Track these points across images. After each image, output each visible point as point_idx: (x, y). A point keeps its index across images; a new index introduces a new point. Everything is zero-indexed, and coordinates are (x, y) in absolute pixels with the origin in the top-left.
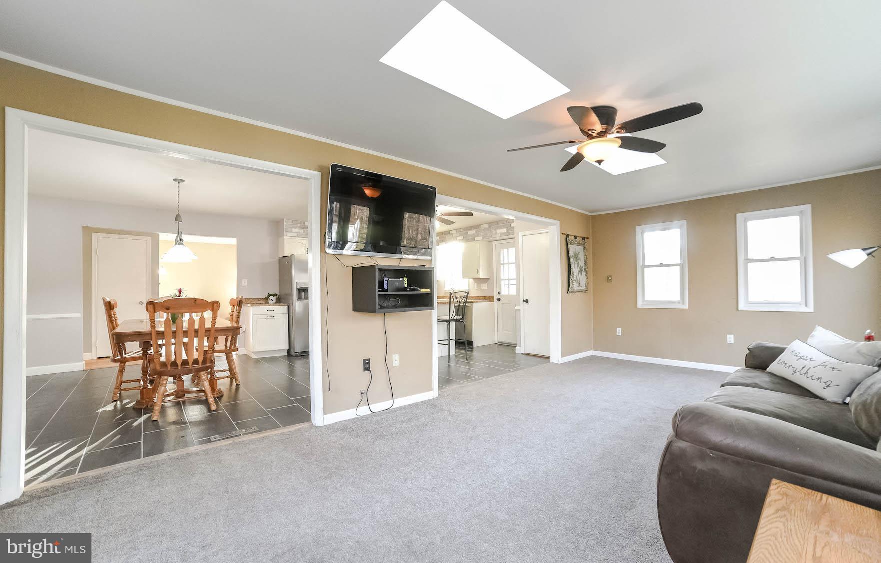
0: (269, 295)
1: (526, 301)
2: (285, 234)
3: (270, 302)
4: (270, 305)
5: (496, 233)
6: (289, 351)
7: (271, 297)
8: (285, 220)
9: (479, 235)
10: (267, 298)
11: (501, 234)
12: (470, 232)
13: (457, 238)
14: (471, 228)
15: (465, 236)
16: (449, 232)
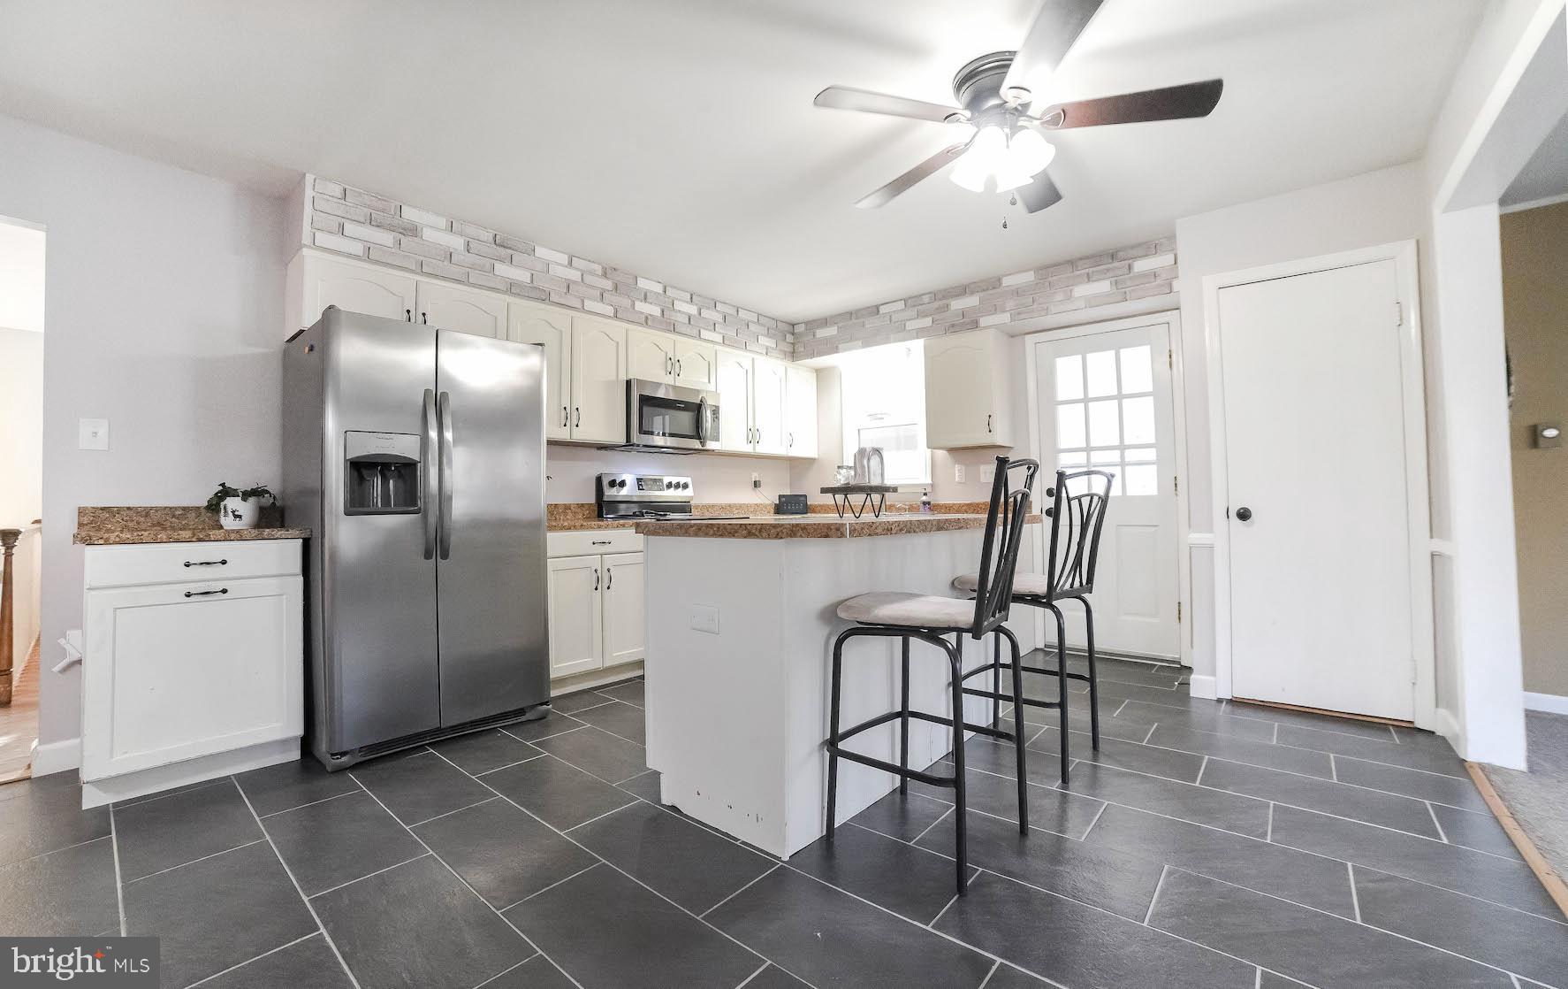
0: (225, 492)
1: (1244, 515)
2: (306, 239)
3: (228, 522)
4: (229, 536)
5: (1069, 298)
6: (307, 742)
7: (232, 503)
8: (309, 178)
9: (995, 310)
10: (214, 506)
11: (1092, 302)
12: (957, 305)
13: (908, 323)
14: (963, 290)
15: (937, 317)
16: (875, 310)
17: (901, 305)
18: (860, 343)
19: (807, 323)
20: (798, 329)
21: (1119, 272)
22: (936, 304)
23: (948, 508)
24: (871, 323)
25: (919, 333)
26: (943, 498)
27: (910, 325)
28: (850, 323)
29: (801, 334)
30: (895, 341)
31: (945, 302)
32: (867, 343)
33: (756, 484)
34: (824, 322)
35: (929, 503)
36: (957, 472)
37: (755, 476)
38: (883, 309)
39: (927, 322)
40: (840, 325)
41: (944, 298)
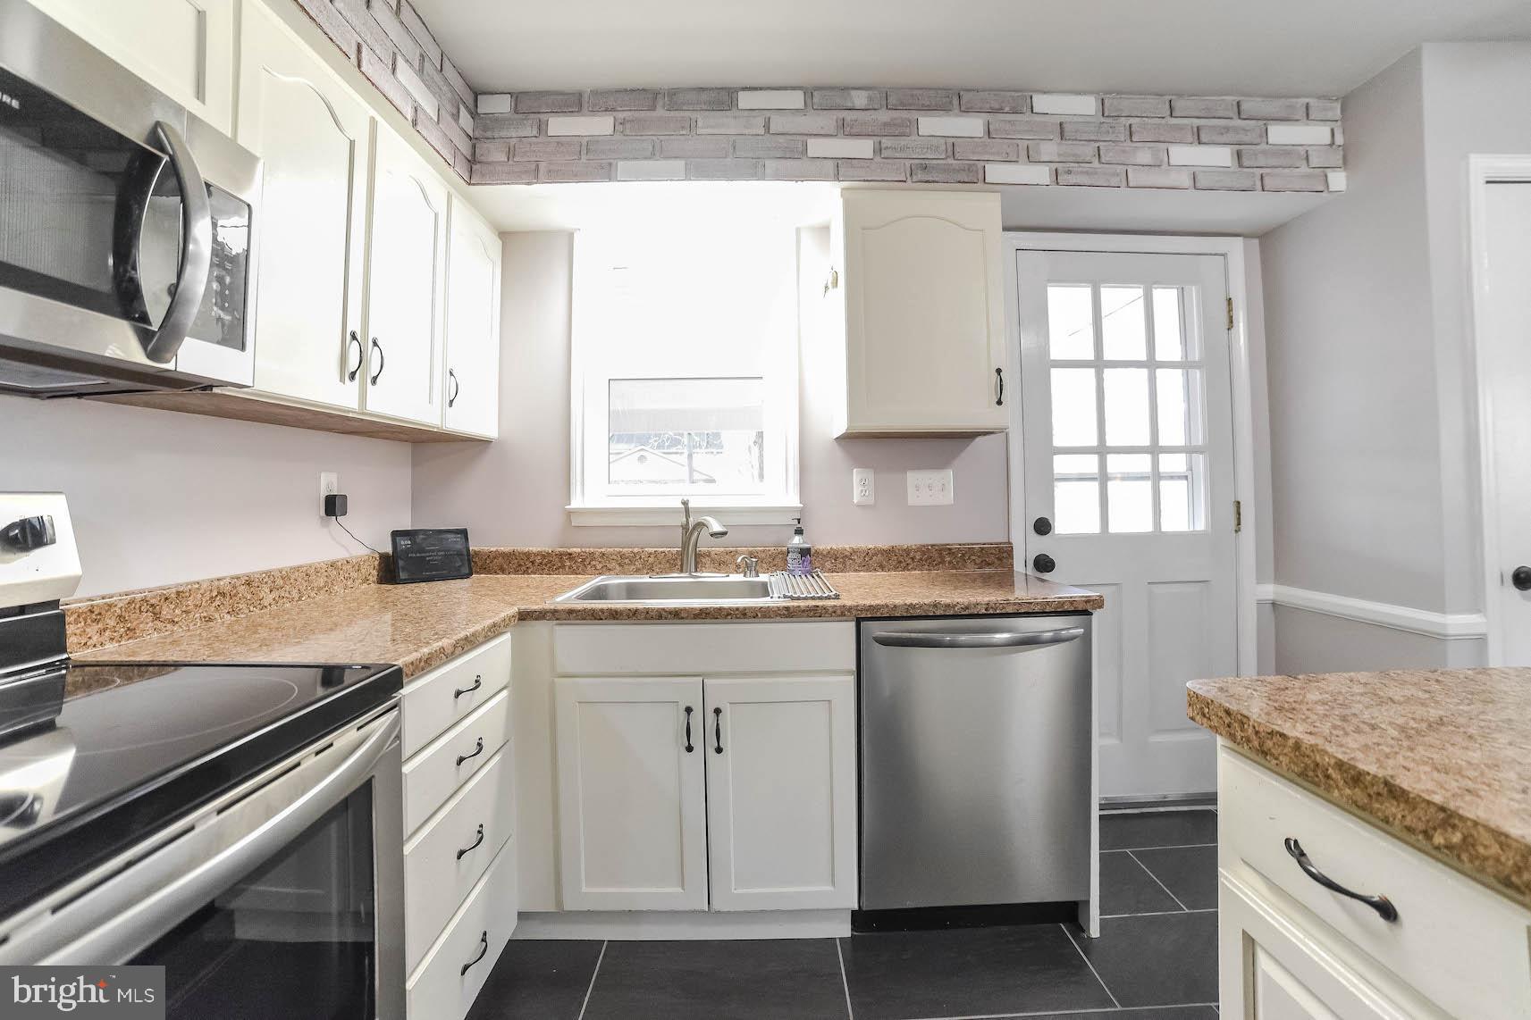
9: (1019, 154)
12: (933, 125)
13: (811, 142)
14: (951, 99)
15: (886, 142)
16: (722, 98)
17: (796, 100)
18: (681, 163)
19: (517, 97)
20: (488, 105)
21: (1246, 139)
22: (884, 116)
23: (841, 560)
24: (712, 125)
25: (839, 168)
26: (824, 539)
27: (816, 147)
28: (653, 114)
29: (495, 121)
30: (778, 177)
31: (904, 114)
32: (699, 168)
33: (333, 506)
34: (573, 102)
35: (808, 550)
36: (859, 484)
37: (328, 483)
38: (745, 100)
39: (863, 148)
40: (621, 115)
41: (904, 106)
